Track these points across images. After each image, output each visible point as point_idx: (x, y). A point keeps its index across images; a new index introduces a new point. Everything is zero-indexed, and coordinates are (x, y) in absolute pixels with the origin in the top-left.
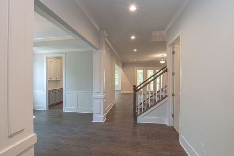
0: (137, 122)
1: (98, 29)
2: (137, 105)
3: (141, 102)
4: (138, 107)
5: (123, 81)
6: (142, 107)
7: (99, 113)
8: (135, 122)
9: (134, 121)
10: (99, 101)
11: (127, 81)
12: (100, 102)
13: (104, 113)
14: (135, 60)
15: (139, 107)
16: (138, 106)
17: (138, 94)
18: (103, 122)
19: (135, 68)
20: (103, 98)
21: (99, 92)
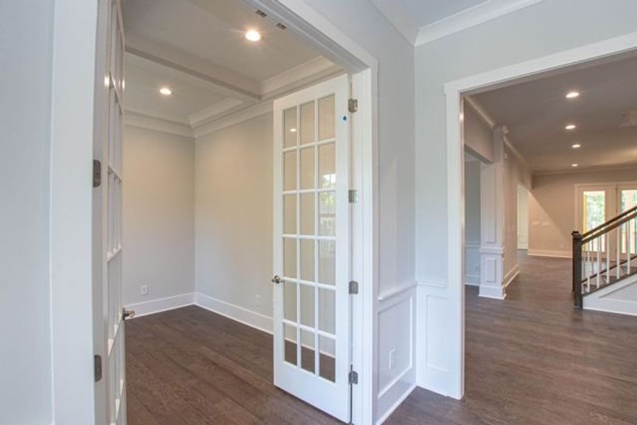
0: (584, 308)
1: (491, 123)
2: (583, 279)
3: (595, 273)
4: (585, 283)
5: (535, 223)
6: (598, 282)
7: (493, 280)
8: (578, 307)
9: (576, 305)
10: (494, 259)
11: (547, 223)
12: (495, 261)
13: (503, 283)
14: (575, 165)
15: (588, 283)
16: (586, 280)
17: (587, 260)
18: (503, 298)
19: (576, 185)
20: (502, 253)
21: (494, 241)
